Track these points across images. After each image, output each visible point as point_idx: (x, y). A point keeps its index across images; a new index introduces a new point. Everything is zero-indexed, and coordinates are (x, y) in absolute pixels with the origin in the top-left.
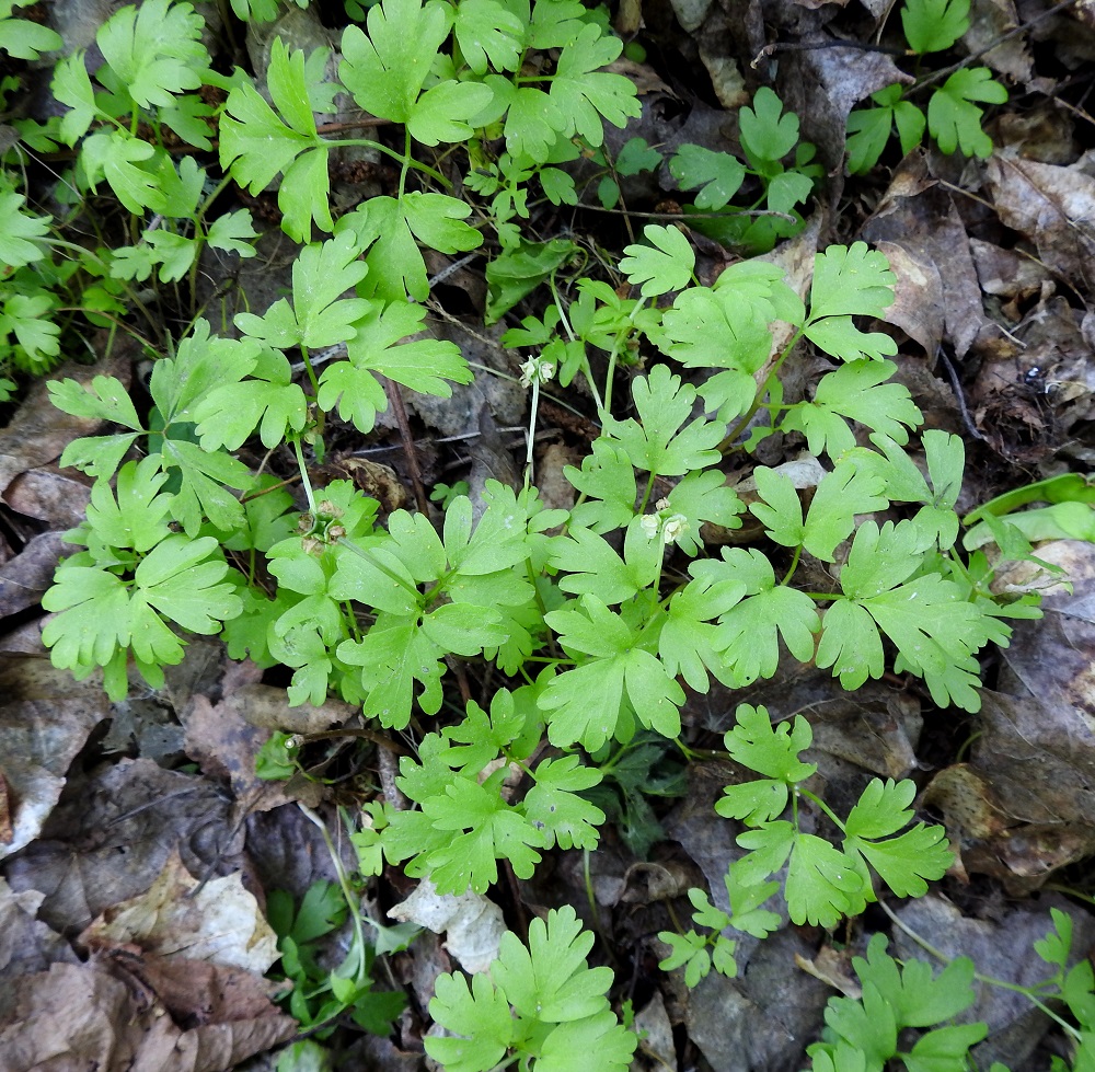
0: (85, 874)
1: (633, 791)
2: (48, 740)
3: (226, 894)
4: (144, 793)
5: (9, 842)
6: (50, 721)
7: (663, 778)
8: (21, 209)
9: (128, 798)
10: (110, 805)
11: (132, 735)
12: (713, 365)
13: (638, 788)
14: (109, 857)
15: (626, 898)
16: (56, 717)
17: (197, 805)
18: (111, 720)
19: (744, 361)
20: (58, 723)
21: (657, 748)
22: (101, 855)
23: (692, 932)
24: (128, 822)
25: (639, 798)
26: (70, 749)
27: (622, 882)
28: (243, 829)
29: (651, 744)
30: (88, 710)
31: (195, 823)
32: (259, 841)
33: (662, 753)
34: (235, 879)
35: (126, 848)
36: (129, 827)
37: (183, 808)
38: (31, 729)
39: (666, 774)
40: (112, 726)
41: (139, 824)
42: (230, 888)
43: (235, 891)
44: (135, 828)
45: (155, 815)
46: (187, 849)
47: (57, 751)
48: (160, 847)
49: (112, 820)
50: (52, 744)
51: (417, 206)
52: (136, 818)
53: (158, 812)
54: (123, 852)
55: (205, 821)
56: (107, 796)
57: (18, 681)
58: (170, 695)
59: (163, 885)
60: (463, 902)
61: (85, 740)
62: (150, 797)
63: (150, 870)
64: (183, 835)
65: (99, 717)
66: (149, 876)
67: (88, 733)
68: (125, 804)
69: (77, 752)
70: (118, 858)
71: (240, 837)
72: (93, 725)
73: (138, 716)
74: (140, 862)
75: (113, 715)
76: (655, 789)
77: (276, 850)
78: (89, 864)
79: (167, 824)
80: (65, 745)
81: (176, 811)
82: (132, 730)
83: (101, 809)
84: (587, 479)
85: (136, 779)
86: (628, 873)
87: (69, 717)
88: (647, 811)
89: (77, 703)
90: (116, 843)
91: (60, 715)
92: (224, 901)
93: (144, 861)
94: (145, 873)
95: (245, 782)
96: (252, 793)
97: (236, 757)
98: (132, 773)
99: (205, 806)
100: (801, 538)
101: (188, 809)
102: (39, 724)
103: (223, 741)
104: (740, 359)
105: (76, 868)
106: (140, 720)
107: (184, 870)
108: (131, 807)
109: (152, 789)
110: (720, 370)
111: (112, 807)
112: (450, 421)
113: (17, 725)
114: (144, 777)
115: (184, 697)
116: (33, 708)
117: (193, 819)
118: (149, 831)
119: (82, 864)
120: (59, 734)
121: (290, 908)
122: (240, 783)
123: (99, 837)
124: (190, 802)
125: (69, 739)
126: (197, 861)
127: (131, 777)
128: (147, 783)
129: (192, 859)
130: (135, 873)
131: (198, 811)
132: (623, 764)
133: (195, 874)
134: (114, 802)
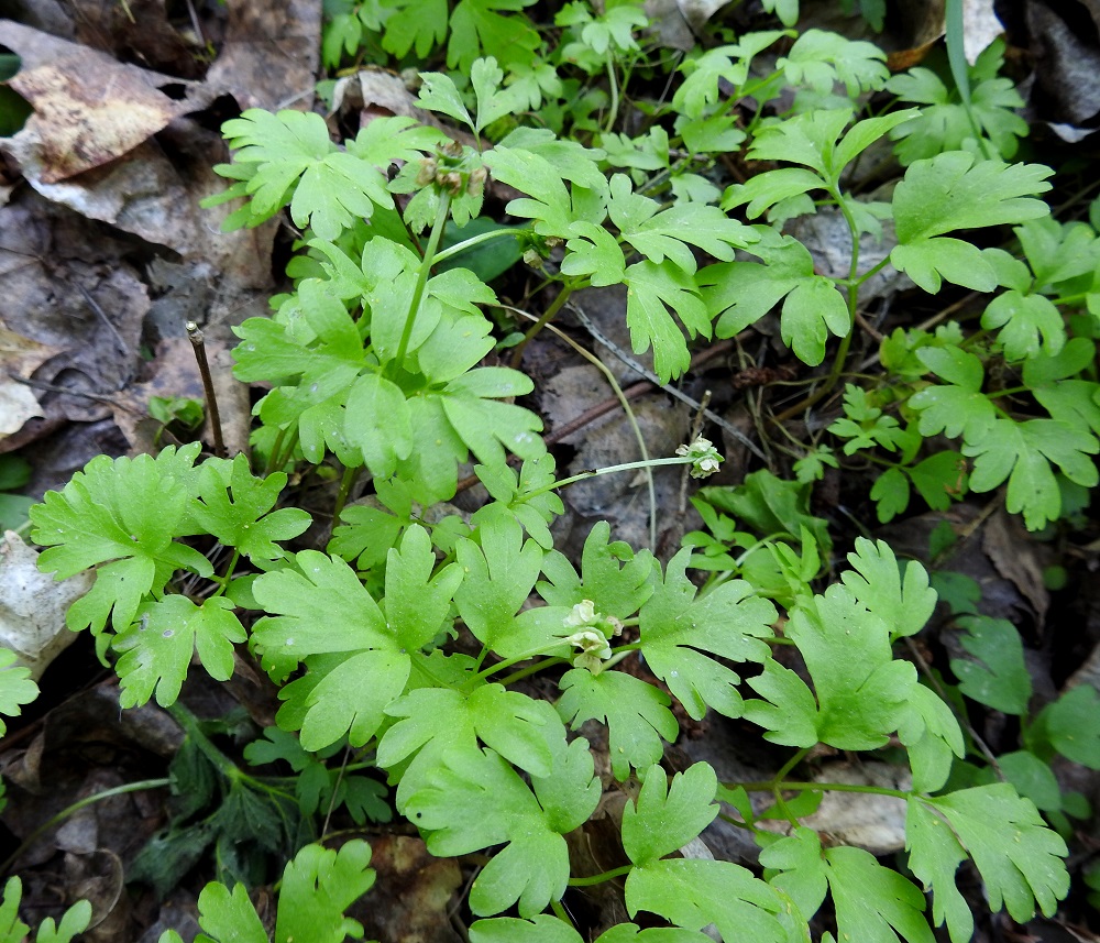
0: (20, 270)
1: (216, 826)
2: (151, 211)
3: (18, 406)
4: (116, 312)
5: (42, 182)
6: (170, 210)
7: (241, 864)
8: (634, 26)
9: (105, 295)
10: (97, 279)
11: (171, 287)
12: (810, 670)
13: (220, 832)
14: (42, 289)
15: (70, 858)
16: (175, 214)
17: (110, 365)
18: (182, 263)
19: (834, 717)
20: (169, 217)
21: (279, 838)
22: (44, 281)
23: (25, 929)
24: (81, 298)
25: (207, 838)
26: (146, 232)
27: (91, 848)
28: (91, 419)
29: (281, 826)
30: (187, 241)
31: (90, 368)
32: (82, 438)
33: (273, 847)
34: (35, 410)
35: (53, 301)
36: (75, 300)
37: (105, 354)
38: (158, 195)
39: (247, 869)
40: (176, 265)
41: (81, 311)
42: (24, 408)
43: (21, 413)
44: (76, 306)
45: (93, 327)
46: (61, 365)
47: (140, 219)
48: (60, 338)
49: (81, 284)
50: (147, 214)
51: (818, 289)
52: (86, 306)
53: (96, 330)
54: (49, 300)
55: (95, 377)
56: (104, 276)
57: (202, 182)
58: (220, 319)
59: (19, 345)
60: (35, 622)
61: (158, 242)
62: (111, 317)
63: (34, 331)
64: (77, 360)
65: (183, 251)
66: (27, 331)
67: (165, 243)
68: (99, 293)
69: (144, 236)
70: (42, 297)
71: (83, 416)
72: (173, 246)
73: (191, 290)
74: (42, 320)
75: (187, 265)
76: (223, 857)
77: (75, 459)
78: (32, 272)
79: (85, 342)
80: (148, 226)
81: (100, 348)
82: (175, 286)
83: (90, 272)
84: (601, 554)
85: (127, 298)
86: (104, 850)
87: (176, 225)
88: (193, 855)
89: (191, 230)
90: (58, 291)
91: (178, 218)
92: (10, 406)
93: (43, 325)
94: (30, 326)
95: (142, 395)
96: (131, 403)
97: (167, 384)
98: (132, 294)
99: (111, 374)
100: (641, 864)
101: (105, 358)
102: (165, 200)
103: (181, 370)
104: (834, 709)
105: (25, 261)
106: (187, 293)
107: (38, 363)
108: (97, 299)
109: (119, 318)
110: (809, 682)
111: (94, 282)
112: (583, 491)
113: (160, 181)
114: (130, 306)
115: (219, 333)
116: (179, 194)
117: (94, 365)
118: (75, 324)
119: (30, 266)
120: (158, 219)
121: (11, 484)
122: (140, 391)
123: (61, 272)
124: (112, 358)
125: (156, 229)
126: (50, 377)
127: (128, 294)
128: (124, 310)
129: (52, 371)
130: (29, 316)
131: (104, 368)
132: (247, 794)
133: (35, 375)
134: (99, 283)
